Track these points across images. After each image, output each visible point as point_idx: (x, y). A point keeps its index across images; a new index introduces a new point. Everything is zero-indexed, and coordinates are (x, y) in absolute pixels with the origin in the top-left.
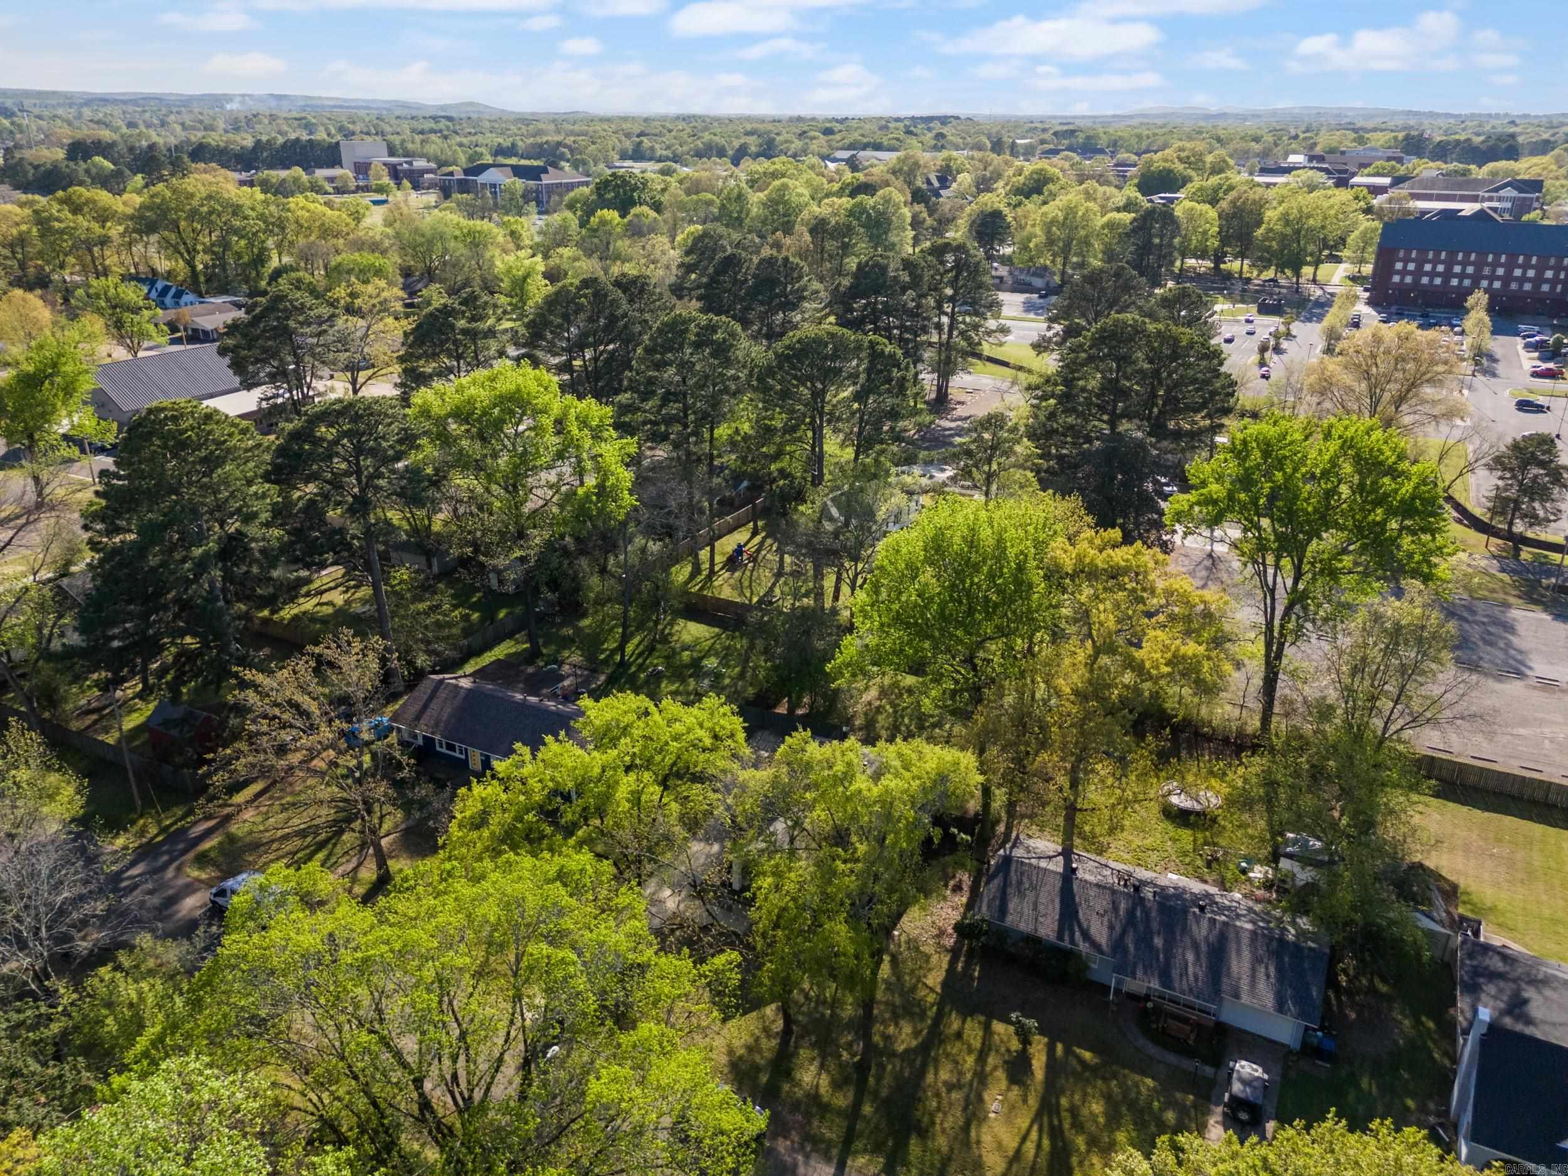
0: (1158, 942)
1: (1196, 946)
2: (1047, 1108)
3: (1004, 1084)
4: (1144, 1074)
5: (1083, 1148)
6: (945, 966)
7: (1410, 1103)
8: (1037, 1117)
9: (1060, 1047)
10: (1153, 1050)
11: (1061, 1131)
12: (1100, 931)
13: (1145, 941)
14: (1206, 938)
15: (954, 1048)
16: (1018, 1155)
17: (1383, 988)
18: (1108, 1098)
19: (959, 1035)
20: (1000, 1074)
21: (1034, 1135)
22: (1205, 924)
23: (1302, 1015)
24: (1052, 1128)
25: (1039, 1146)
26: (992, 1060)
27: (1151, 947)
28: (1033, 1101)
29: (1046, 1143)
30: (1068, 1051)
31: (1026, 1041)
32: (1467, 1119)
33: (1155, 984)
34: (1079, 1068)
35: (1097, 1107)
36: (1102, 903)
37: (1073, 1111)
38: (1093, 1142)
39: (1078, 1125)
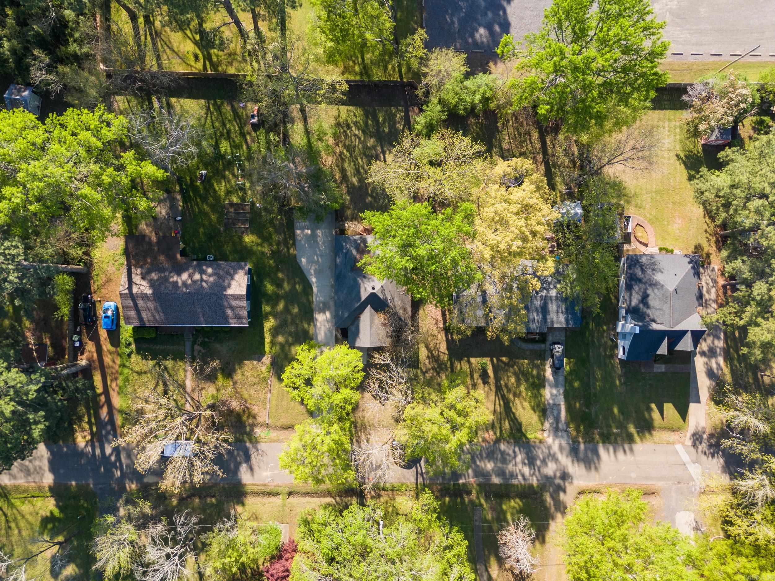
1: (536, 309)
2: (498, 389)
3: (482, 385)
4: (524, 359)
5: (513, 399)
6: (444, 339)
7: (605, 328)
8: (496, 393)
9: (495, 359)
10: (524, 346)
11: (504, 395)
14: (540, 305)
16: (495, 411)
18: (515, 374)
19: (461, 370)
20: (480, 381)
21: (497, 401)
22: (539, 299)
24: (502, 396)
25: (500, 405)
26: (475, 376)
28: (493, 388)
29: (502, 403)
30: (498, 360)
34: (503, 366)
35: (513, 380)
37: (506, 385)
38: (515, 395)
39: (509, 390)
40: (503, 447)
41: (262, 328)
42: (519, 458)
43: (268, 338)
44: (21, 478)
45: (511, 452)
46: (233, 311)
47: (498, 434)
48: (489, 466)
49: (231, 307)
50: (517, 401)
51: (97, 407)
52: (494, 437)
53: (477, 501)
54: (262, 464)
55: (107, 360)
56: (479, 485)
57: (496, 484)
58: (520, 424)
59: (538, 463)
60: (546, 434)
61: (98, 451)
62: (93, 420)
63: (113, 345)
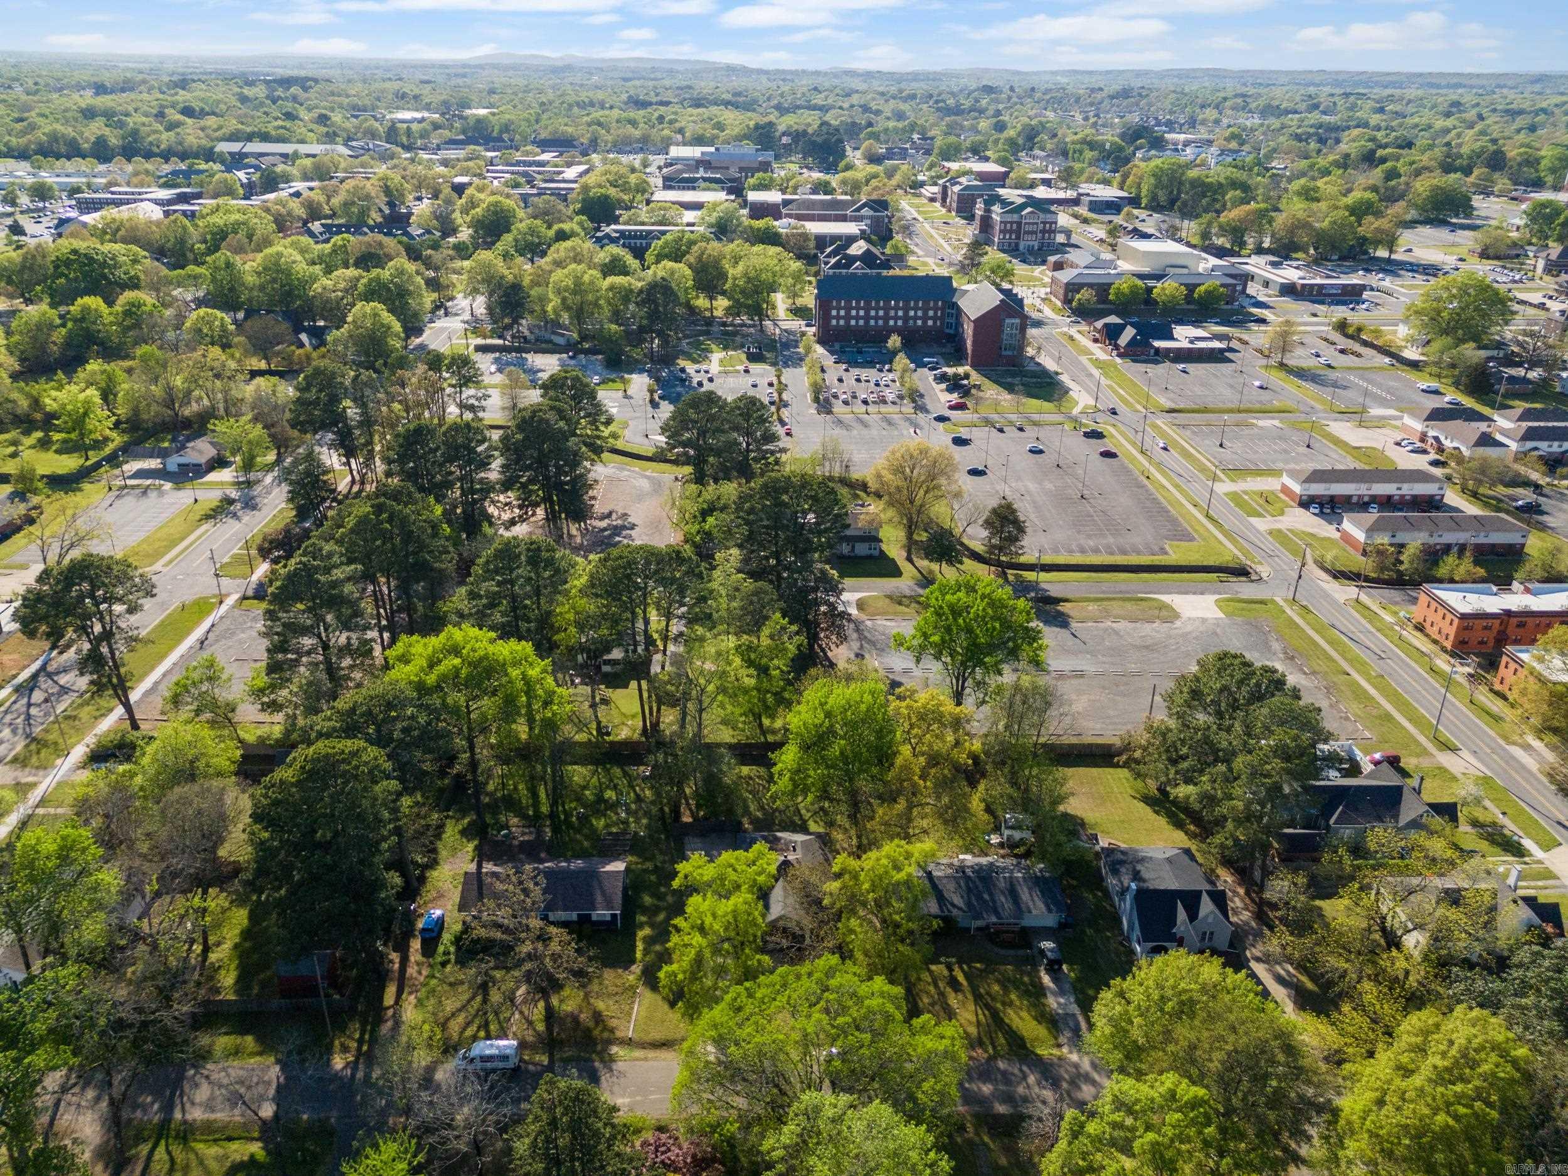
0: (986, 896)
1: (1003, 892)
2: (978, 998)
3: (953, 995)
4: (1005, 964)
5: (1002, 1008)
8: (976, 1001)
9: (965, 966)
10: (1003, 952)
11: (989, 1004)
12: (957, 900)
13: (979, 898)
14: (1005, 888)
15: (921, 986)
16: (978, 1021)
17: (1075, 883)
18: (998, 981)
19: (919, 979)
20: (948, 989)
21: (979, 1011)
22: (1001, 880)
23: (1059, 910)
24: (985, 1005)
25: (984, 1015)
26: (941, 985)
27: (985, 901)
28: (970, 996)
29: (986, 1012)
30: (970, 967)
31: (950, 970)
32: (1137, 932)
33: (994, 919)
34: (978, 973)
35: (996, 988)
36: (951, 886)
37: (988, 993)
38: (1004, 1004)
39: (993, 999)
40: (1001, 1065)
41: (634, 935)
42: (1032, 1079)
43: (640, 946)
44: (222, 1110)
45: (1016, 1071)
46: (604, 893)
47: (991, 1051)
48: (986, 1089)
49: (601, 888)
50: (1010, 1011)
51: (379, 1020)
52: (986, 1055)
53: (976, 1139)
54: (616, 1089)
55: (411, 971)
56: (976, 1116)
57: (1003, 1115)
58: (1022, 1039)
59: (1065, 1085)
60: (1065, 1050)
61: (360, 1075)
62: (367, 1037)
63: (424, 955)
